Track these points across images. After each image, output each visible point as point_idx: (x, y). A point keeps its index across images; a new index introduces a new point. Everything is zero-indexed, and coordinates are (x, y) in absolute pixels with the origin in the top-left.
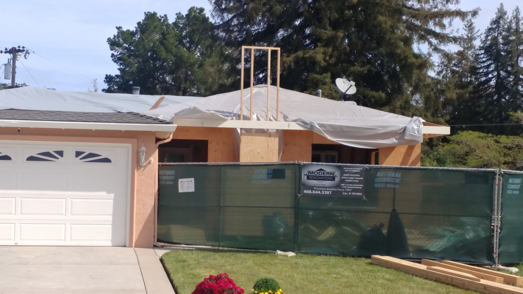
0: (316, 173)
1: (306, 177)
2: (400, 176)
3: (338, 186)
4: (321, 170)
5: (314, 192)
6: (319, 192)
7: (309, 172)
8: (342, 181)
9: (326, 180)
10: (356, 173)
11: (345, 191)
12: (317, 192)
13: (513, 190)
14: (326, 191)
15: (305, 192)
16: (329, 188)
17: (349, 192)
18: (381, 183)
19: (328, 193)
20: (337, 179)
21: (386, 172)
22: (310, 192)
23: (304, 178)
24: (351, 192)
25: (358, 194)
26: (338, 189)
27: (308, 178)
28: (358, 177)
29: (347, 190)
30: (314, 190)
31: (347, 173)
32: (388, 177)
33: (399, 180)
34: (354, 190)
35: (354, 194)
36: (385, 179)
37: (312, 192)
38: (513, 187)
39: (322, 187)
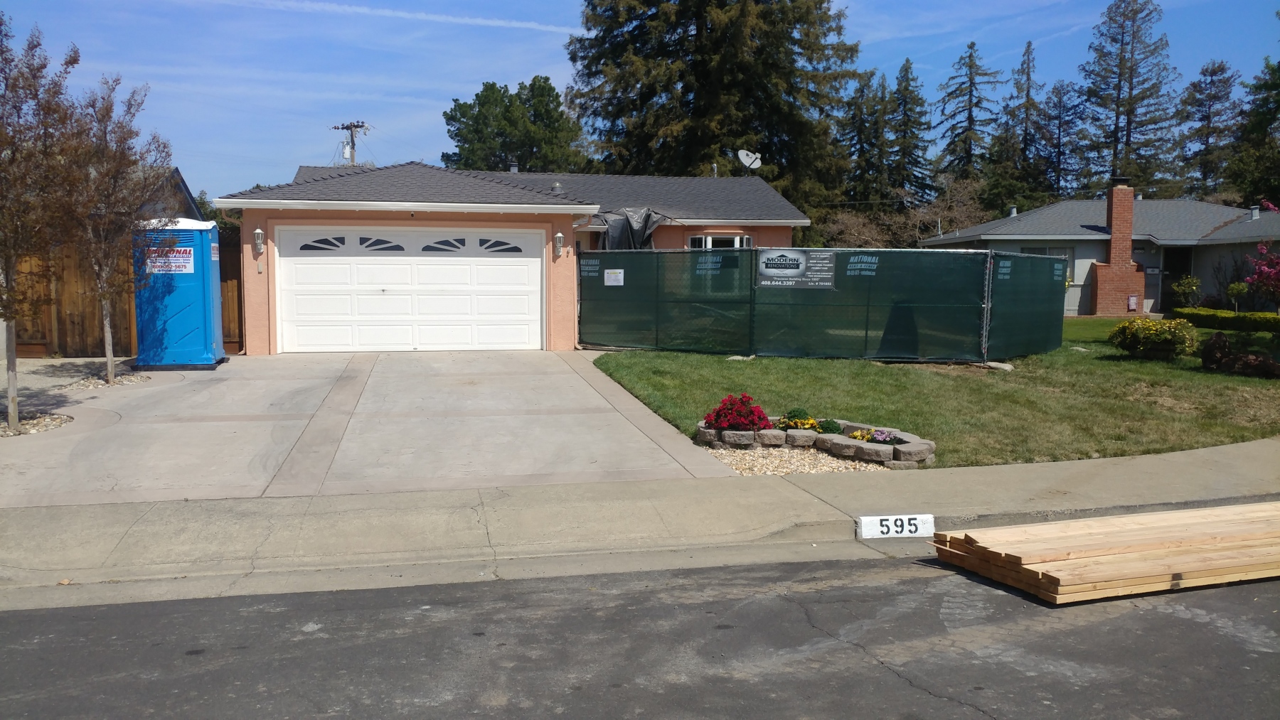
0: (776, 260)
1: (764, 265)
2: (877, 262)
3: (803, 275)
4: (783, 256)
5: (773, 283)
6: (780, 283)
7: (768, 259)
8: (808, 269)
9: (788, 268)
10: (824, 259)
11: (811, 281)
12: (777, 283)
13: (1004, 274)
14: (789, 281)
15: (763, 283)
16: (792, 277)
17: (817, 281)
18: (855, 270)
19: (791, 283)
20: (802, 267)
21: (860, 257)
22: (769, 283)
23: (762, 266)
24: (818, 282)
25: (826, 284)
26: (803, 279)
27: (767, 267)
28: (826, 263)
29: (814, 279)
30: (774, 280)
31: (813, 259)
32: (863, 262)
33: (876, 266)
34: (822, 280)
35: (822, 284)
36: (860, 265)
37: (771, 283)
38: (1004, 271)
39: (783, 277)
